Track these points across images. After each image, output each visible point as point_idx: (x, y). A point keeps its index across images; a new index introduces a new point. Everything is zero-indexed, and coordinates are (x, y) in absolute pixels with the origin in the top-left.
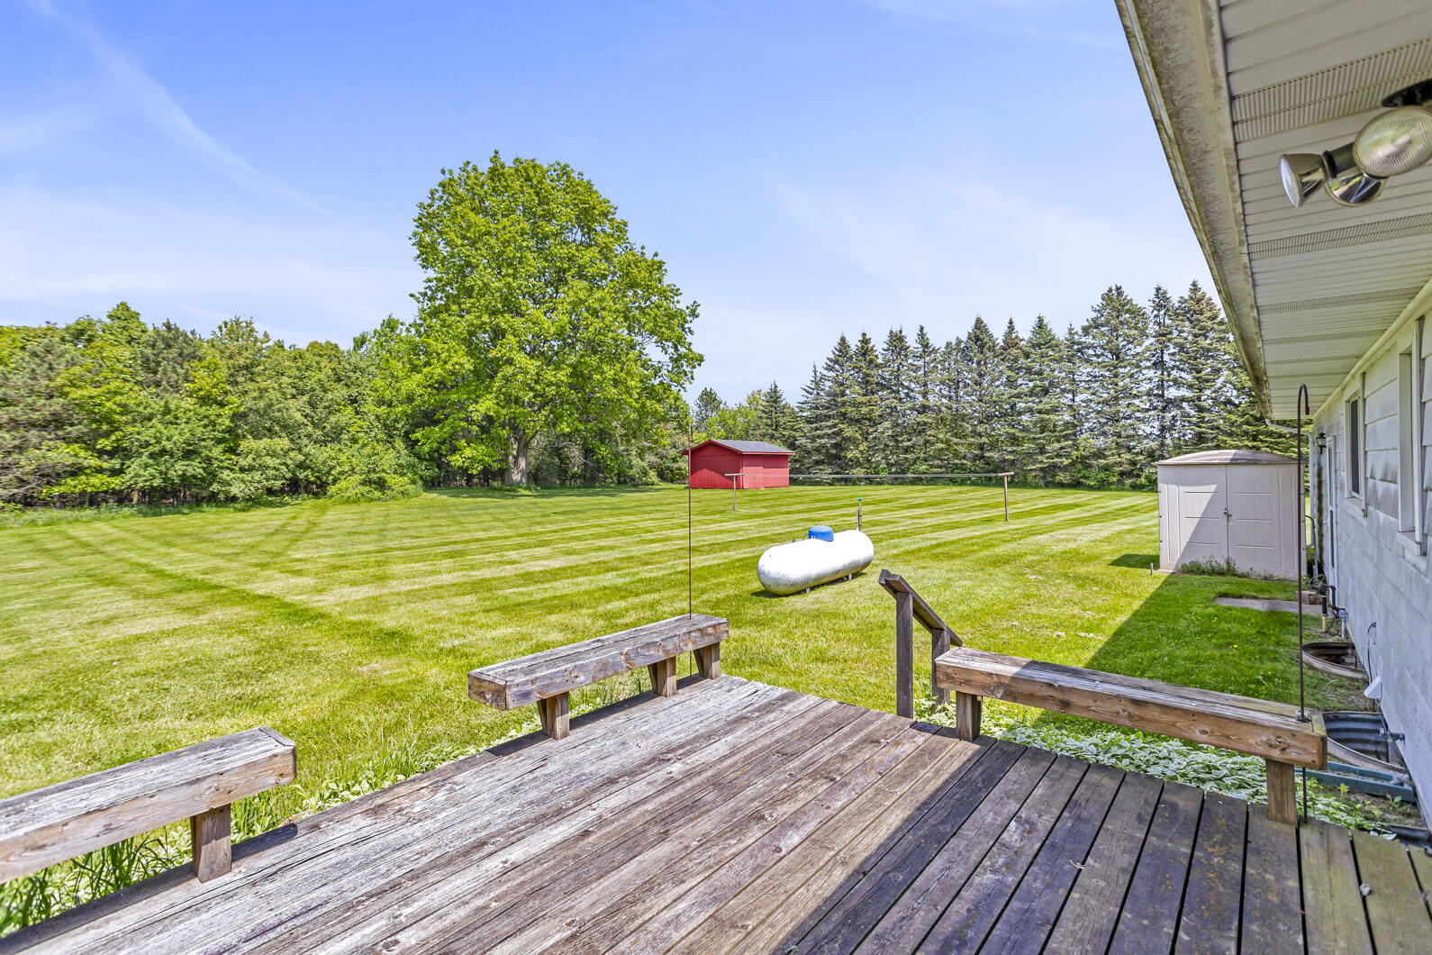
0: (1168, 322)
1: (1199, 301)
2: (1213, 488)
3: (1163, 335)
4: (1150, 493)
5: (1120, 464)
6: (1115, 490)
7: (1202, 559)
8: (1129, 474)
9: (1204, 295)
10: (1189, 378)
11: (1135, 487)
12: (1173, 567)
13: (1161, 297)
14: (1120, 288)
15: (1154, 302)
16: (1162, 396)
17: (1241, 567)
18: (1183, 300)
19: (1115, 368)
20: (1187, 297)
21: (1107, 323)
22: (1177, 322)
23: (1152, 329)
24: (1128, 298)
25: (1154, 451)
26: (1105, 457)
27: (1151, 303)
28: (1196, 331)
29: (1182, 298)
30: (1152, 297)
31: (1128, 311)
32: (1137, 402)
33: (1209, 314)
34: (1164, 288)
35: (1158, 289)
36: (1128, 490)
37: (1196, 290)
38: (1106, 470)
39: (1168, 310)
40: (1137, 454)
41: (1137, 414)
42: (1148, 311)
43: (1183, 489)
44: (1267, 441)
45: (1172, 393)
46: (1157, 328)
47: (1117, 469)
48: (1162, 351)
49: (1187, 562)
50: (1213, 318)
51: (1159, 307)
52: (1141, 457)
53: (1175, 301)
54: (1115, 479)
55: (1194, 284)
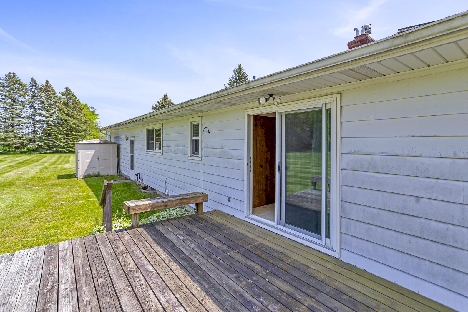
0: (36, 92)
1: (49, 87)
2: (94, 151)
3: (34, 96)
4: (30, 155)
5: (16, 144)
6: (13, 154)
7: (91, 172)
8: (19, 148)
9: (51, 85)
10: (44, 113)
11: (22, 153)
12: (82, 176)
13: (34, 83)
14: (15, 74)
15: (31, 83)
16: (34, 119)
17: (102, 174)
18: (42, 85)
19: (13, 105)
20: (44, 85)
21: (8, 87)
22: (41, 93)
23: (30, 93)
24: (19, 79)
25: (31, 139)
26: (7, 141)
27: (29, 83)
28: (47, 97)
29: (42, 84)
30: (30, 81)
31: (19, 84)
32: (22, 120)
33: (52, 93)
34: (35, 79)
35: (32, 79)
36: (19, 154)
37: (47, 83)
38: (8, 146)
39: (37, 88)
40: (24, 140)
41: (22, 124)
42: (28, 86)
43: (86, 151)
44: (71, 137)
45: (38, 118)
46: (32, 93)
47: (14, 145)
48: (34, 103)
49: (86, 174)
50: (54, 94)
51: (33, 86)
52: (25, 141)
53: (39, 85)
54: (13, 150)
55: (47, 81)
